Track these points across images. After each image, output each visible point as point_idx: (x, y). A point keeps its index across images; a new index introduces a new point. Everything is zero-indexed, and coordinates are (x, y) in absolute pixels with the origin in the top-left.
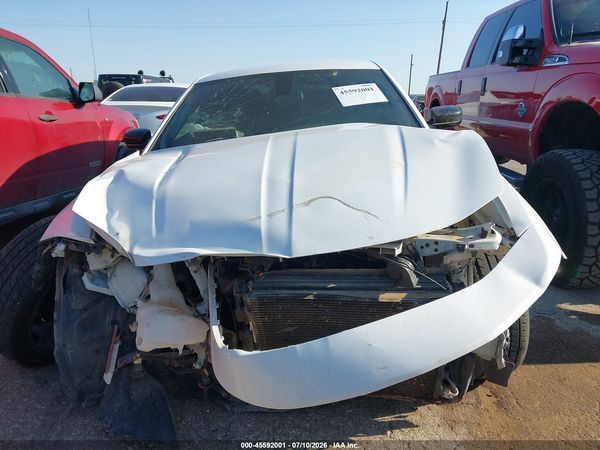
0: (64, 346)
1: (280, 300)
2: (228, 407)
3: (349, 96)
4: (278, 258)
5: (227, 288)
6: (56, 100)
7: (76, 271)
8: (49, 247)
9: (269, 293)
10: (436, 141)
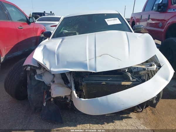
0: (30, 95)
1: (92, 84)
2: (76, 112)
3: (110, 22)
4: (92, 72)
5: (77, 80)
6: (23, 22)
7: (33, 74)
8: (26, 67)
9: (89, 82)
10: (137, 37)
